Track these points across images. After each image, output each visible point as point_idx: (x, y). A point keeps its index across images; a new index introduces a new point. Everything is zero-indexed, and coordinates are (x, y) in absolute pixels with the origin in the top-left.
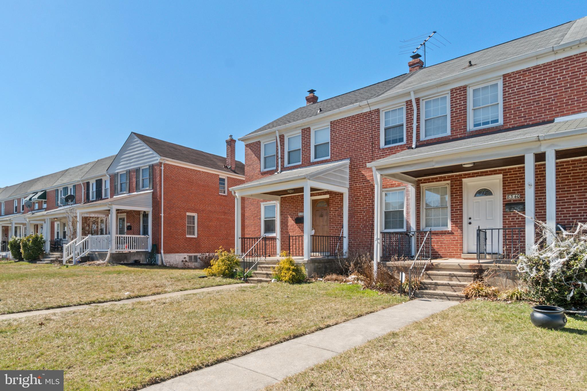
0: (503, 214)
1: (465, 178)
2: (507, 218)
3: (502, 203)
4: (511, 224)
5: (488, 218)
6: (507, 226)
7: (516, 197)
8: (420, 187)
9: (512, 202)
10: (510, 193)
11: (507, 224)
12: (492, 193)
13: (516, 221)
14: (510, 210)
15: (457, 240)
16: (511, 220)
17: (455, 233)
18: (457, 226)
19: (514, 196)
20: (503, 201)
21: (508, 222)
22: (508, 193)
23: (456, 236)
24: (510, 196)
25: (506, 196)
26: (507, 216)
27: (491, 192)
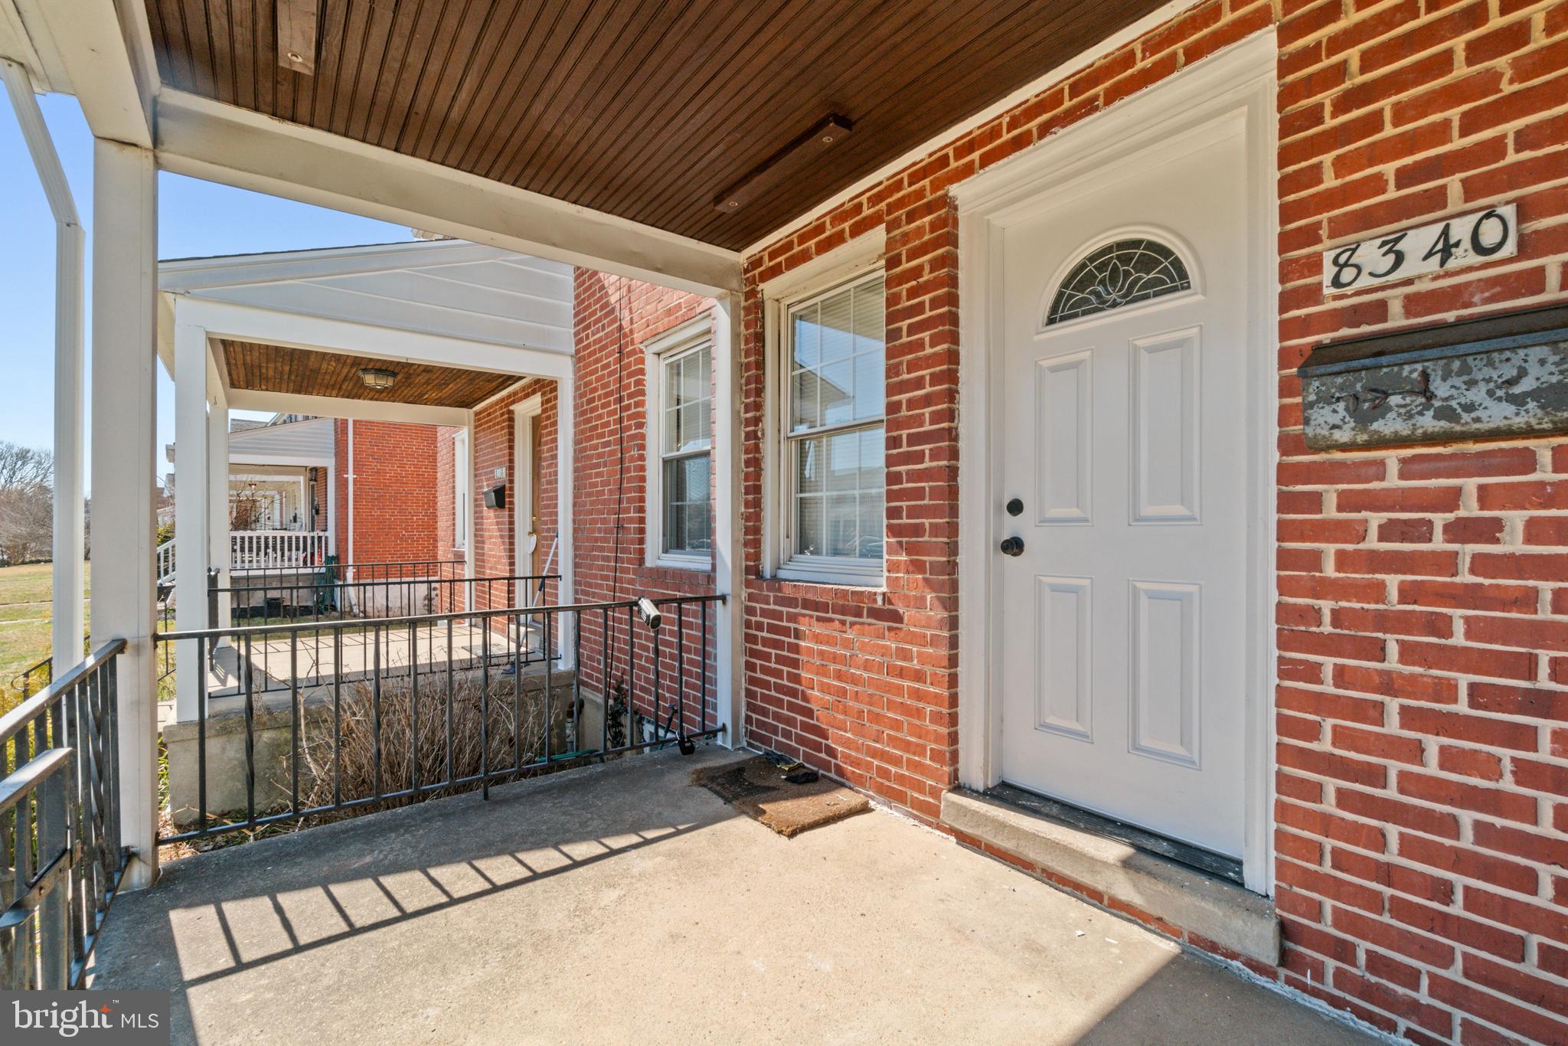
0: (1285, 473)
1: (968, 171)
2: (1331, 511)
3: (1272, 344)
4: (1378, 591)
5: (1147, 510)
6: (1326, 606)
7: (1446, 249)
8: (760, 306)
9: (1397, 319)
10: (1366, 220)
11: (1323, 588)
12: (1183, 274)
13: (1447, 563)
14: (1363, 420)
15: (919, 676)
16: (1372, 543)
17: (907, 613)
18: (919, 567)
19: (1419, 240)
20: (1287, 330)
21: (1343, 561)
22: (1339, 228)
23: (914, 638)
24: (1371, 254)
25: (1314, 265)
26: (1330, 493)
27: (1177, 264)
